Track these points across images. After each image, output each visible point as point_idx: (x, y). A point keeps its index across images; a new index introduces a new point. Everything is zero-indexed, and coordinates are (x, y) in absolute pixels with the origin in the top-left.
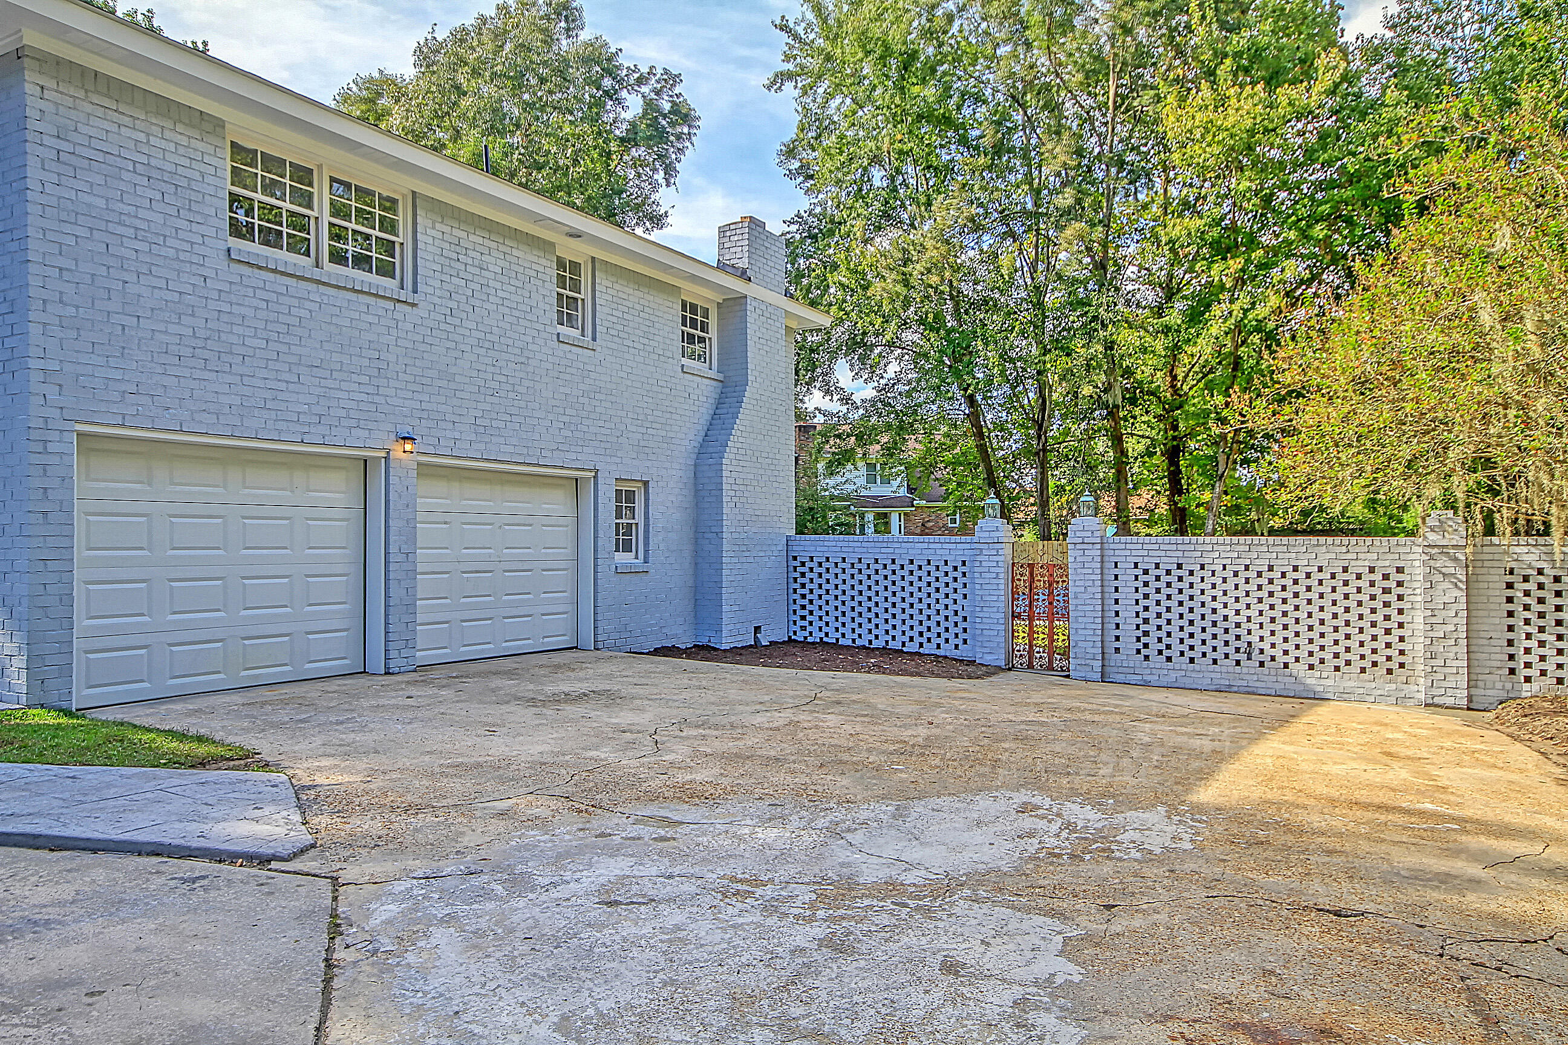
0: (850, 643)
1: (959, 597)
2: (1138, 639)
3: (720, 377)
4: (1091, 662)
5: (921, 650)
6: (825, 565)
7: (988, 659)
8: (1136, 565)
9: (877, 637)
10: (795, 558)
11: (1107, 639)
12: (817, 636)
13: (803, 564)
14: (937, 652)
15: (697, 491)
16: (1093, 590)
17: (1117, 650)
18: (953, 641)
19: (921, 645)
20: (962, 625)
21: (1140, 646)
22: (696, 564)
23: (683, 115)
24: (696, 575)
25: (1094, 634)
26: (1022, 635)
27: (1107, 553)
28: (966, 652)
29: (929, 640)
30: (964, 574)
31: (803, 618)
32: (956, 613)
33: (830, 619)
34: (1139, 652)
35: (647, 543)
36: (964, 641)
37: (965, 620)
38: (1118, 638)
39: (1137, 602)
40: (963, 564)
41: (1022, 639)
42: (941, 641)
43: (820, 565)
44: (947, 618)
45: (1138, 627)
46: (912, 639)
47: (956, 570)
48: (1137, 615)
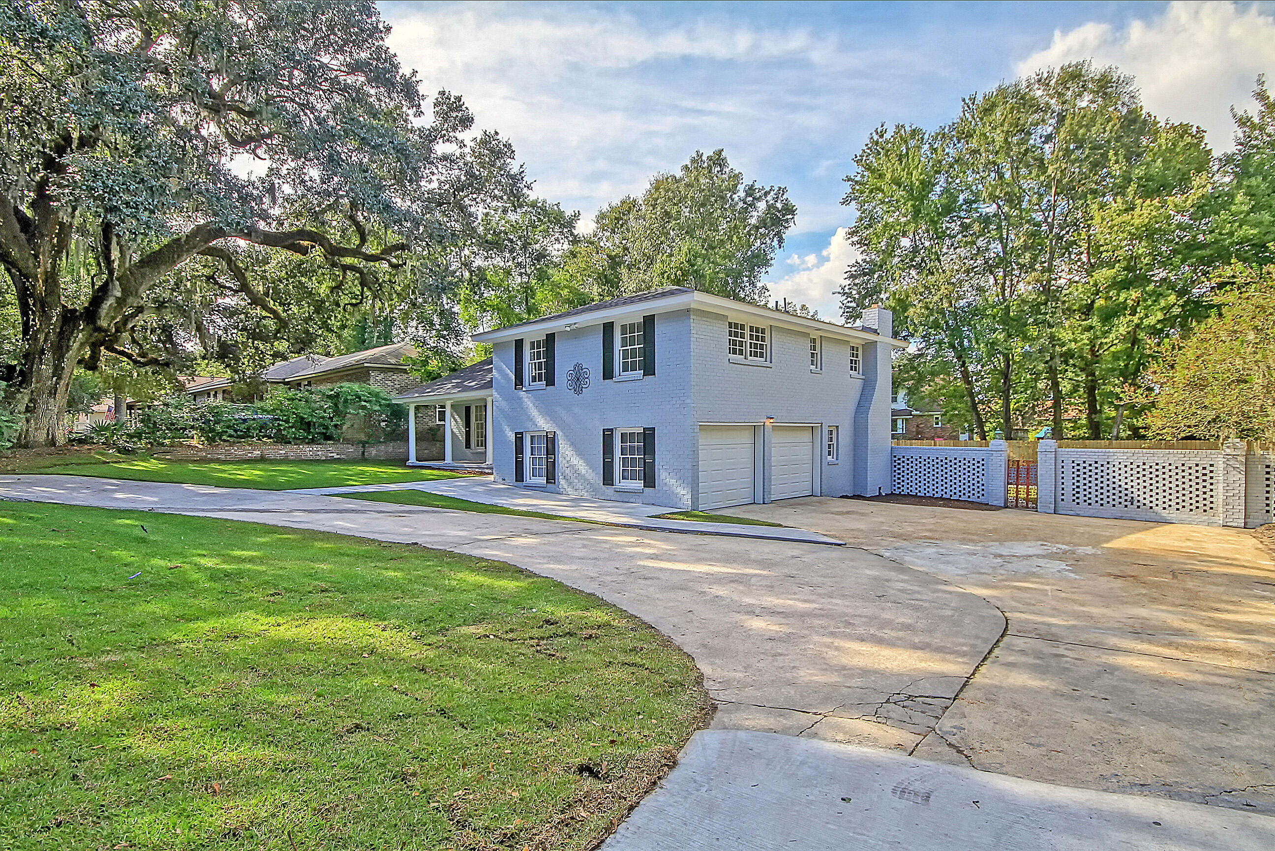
1: (980, 475)
2: (1074, 495)
3: (864, 377)
4: (1049, 505)
5: (960, 498)
6: (911, 460)
7: (995, 503)
8: (1073, 462)
10: (895, 456)
11: (1057, 494)
12: (906, 492)
13: (899, 459)
16: (1051, 473)
17: (1063, 500)
18: (977, 494)
19: (960, 496)
20: (981, 487)
21: (1075, 498)
22: (854, 460)
23: (789, 210)
24: (855, 465)
25: (1052, 492)
26: (1012, 492)
27: (1058, 456)
28: (982, 500)
29: (964, 494)
30: (983, 465)
31: (899, 483)
32: (978, 482)
33: (913, 484)
34: (1074, 500)
35: (837, 452)
36: (983, 495)
37: (983, 485)
38: (1063, 494)
39: (1073, 478)
40: (983, 460)
41: (1012, 494)
42: (971, 494)
43: (908, 460)
44: (973, 484)
45: (1074, 489)
46: (955, 493)
47: (978, 462)
48: (1074, 484)
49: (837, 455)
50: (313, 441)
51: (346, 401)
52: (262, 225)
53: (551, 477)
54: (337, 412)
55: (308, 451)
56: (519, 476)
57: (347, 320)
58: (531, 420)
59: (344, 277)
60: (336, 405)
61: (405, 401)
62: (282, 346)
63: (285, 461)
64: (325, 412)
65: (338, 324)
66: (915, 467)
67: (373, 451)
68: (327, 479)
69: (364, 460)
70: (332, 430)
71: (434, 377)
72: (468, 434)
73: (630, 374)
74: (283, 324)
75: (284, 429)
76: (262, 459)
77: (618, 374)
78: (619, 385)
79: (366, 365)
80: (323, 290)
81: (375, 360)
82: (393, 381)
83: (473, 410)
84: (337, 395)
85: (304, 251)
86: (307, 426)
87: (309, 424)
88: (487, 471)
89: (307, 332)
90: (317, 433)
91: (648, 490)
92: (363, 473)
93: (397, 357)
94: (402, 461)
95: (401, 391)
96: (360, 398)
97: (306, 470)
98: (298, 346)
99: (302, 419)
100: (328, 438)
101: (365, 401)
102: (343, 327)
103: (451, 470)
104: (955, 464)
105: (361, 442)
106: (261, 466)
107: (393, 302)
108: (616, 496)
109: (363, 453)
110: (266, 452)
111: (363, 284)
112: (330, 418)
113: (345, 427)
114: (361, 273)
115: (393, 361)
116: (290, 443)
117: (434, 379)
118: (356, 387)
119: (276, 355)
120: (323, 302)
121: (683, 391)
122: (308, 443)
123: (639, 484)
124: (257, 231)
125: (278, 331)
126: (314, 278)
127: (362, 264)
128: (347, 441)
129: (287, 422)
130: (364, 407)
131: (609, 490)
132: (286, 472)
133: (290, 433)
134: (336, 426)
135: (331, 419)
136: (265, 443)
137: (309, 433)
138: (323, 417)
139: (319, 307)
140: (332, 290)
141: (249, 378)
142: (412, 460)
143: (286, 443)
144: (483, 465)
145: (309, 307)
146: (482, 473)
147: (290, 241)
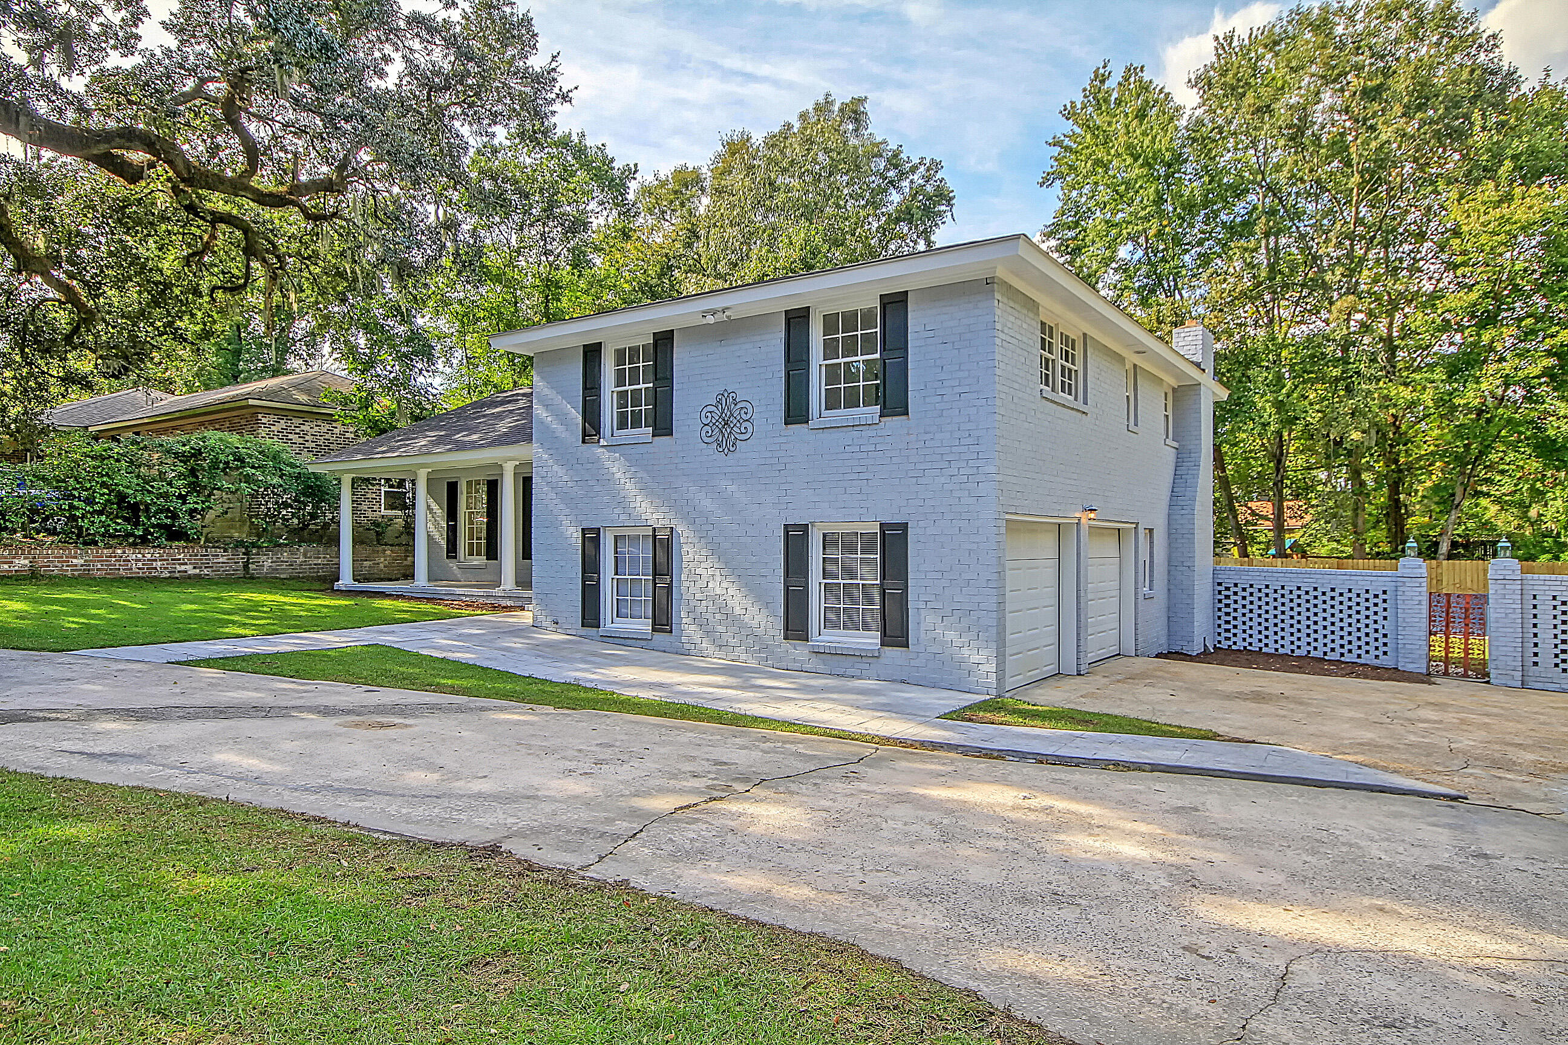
0: (1273, 651)
1: (1379, 618)
2: (1556, 656)
3: (1175, 444)
4: (1513, 673)
5: (1342, 659)
6: (1249, 590)
7: (1410, 667)
8: (1554, 598)
9: (1299, 647)
10: (1220, 584)
11: (1526, 655)
12: (1241, 645)
13: (1228, 589)
14: (1358, 660)
15: (1169, 534)
16: (1514, 616)
17: (1536, 664)
18: (1373, 653)
19: (1342, 655)
20: (1382, 640)
21: (1558, 661)
22: (1169, 590)
24: (1169, 598)
25: (1515, 651)
26: (1439, 649)
27: (1525, 587)
28: (1386, 661)
29: (1350, 651)
30: (1385, 601)
31: (1227, 631)
32: (1376, 631)
33: (1254, 632)
34: (1557, 665)
35: (1151, 576)
36: (1385, 653)
37: (1385, 636)
38: (1536, 654)
39: (1555, 627)
40: (1385, 592)
41: (1438, 651)
42: (1362, 652)
43: (1244, 590)
44: (1367, 635)
45: (1556, 646)
46: (1333, 650)
47: (1376, 596)
48: (1556, 636)
49: (1151, 581)
50: (144, 541)
51: (215, 464)
52: (42, 108)
53: (662, 621)
54: (195, 487)
55: (136, 559)
56: (591, 616)
57: (214, 322)
58: (622, 503)
59: (213, 237)
60: (193, 472)
61: (333, 467)
62: (84, 364)
63: (84, 579)
64: (170, 484)
65: (198, 328)
66: (1257, 603)
67: (266, 562)
68: (176, 621)
69: (248, 579)
70: (184, 520)
71: (380, 429)
72: (452, 532)
73: (842, 414)
74: (86, 318)
75: (83, 517)
76: (33, 576)
77: (816, 414)
78: (821, 435)
79: (251, 402)
80: (169, 264)
81: (271, 394)
82: (303, 435)
83: (462, 488)
84: (197, 454)
85: (133, 175)
86: (133, 511)
87: (135, 508)
88: (504, 603)
89: (133, 338)
90: (154, 526)
91: (893, 653)
92: (256, 606)
93: (308, 392)
94: (326, 582)
95: (322, 451)
96: (242, 461)
97: (128, 601)
98: (116, 364)
99: (122, 498)
100: (175, 535)
101: (253, 467)
102: (206, 335)
103: (429, 600)
104: (1333, 598)
105: (240, 544)
106: (28, 590)
107: (303, 295)
108: (814, 663)
109: (246, 566)
110: (41, 562)
111: (250, 251)
112: (180, 496)
113: (211, 515)
114: (246, 231)
115: (303, 398)
116: (95, 543)
117: (384, 431)
118: (234, 439)
119: (70, 379)
120: (168, 286)
121: (977, 448)
122: (134, 545)
123: (871, 639)
124: (32, 115)
125: (76, 330)
126: (151, 240)
127: (248, 209)
128: (212, 542)
129: (89, 501)
130: (248, 479)
131: (799, 651)
132: (83, 605)
133: (94, 525)
134: (192, 512)
135: (183, 498)
136: (41, 544)
137: (137, 524)
138: (165, 496)
139: (160, 293)
140: (187, 261)
141: (15, 421)
142: (346, 580)
143: (85, 543)
144: (496, 591)
145: (140, 293)
146: (494, 608)
147: (102, 148)
